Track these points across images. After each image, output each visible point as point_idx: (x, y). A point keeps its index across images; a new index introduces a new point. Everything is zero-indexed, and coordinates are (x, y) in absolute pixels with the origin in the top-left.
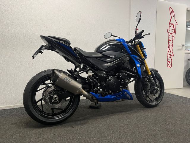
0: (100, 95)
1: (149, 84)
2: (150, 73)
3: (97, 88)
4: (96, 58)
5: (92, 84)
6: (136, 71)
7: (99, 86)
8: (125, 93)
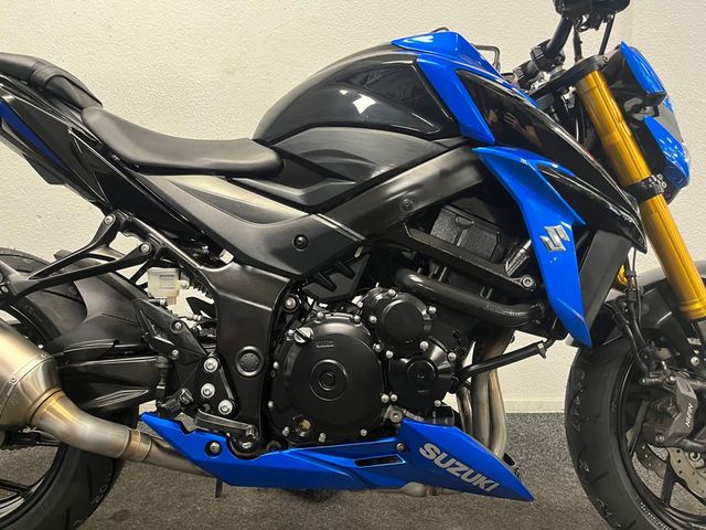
0: (223, 440)
3: (196, 391)
4: (230, 175)
5: (161, 361)
6: (527, 282)
7: (210, 378)
8: (429, 451)
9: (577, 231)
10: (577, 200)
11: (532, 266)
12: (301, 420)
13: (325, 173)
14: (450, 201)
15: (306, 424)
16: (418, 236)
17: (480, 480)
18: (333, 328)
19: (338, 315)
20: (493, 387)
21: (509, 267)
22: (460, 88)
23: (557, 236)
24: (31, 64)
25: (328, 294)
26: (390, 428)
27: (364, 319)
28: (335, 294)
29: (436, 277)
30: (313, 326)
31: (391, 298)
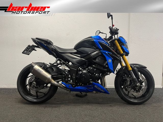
0: (71, 85)
1: (128, 79)
2: (130, 69)
3: (68, 79)
4: (71, 53)
5: (64, 76)
6: (107, 66)
7: (69, 78)
8: (96, 86)
9: (112, 60)
10: (112, 57)
11: (107, 64)
12: (80, 83)
13: (83, 53)
14: (98, 57)
15: (81, 83)
16: (94, 61)
17: (102, 91)
18: (84, 72)
19: (84, 70)
20: (105, 80)
21: (105, 64)
22: (98, 43)
23: (110, 61)
24: (47, 40)
25: (83, 68)
26: (91, 84)
27: (88, 71)
28: (84, 68)
29: (96, 66)
30: (82, 72)
31: (91, 68)
